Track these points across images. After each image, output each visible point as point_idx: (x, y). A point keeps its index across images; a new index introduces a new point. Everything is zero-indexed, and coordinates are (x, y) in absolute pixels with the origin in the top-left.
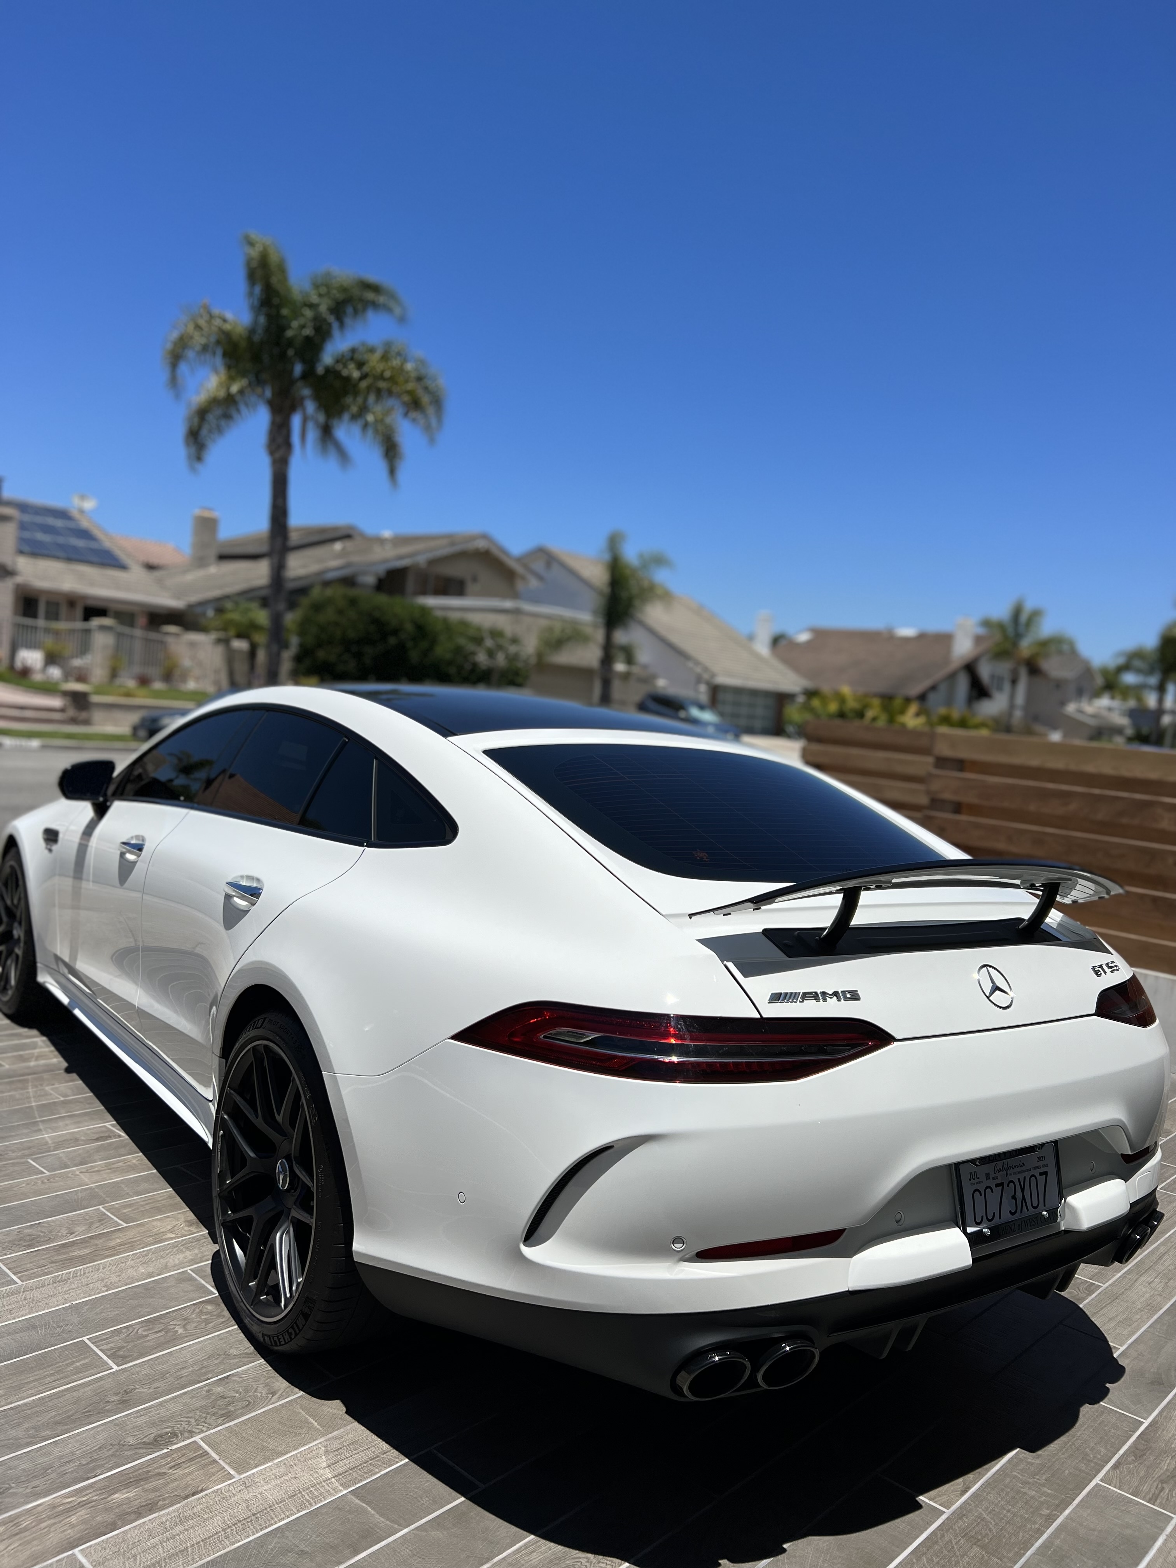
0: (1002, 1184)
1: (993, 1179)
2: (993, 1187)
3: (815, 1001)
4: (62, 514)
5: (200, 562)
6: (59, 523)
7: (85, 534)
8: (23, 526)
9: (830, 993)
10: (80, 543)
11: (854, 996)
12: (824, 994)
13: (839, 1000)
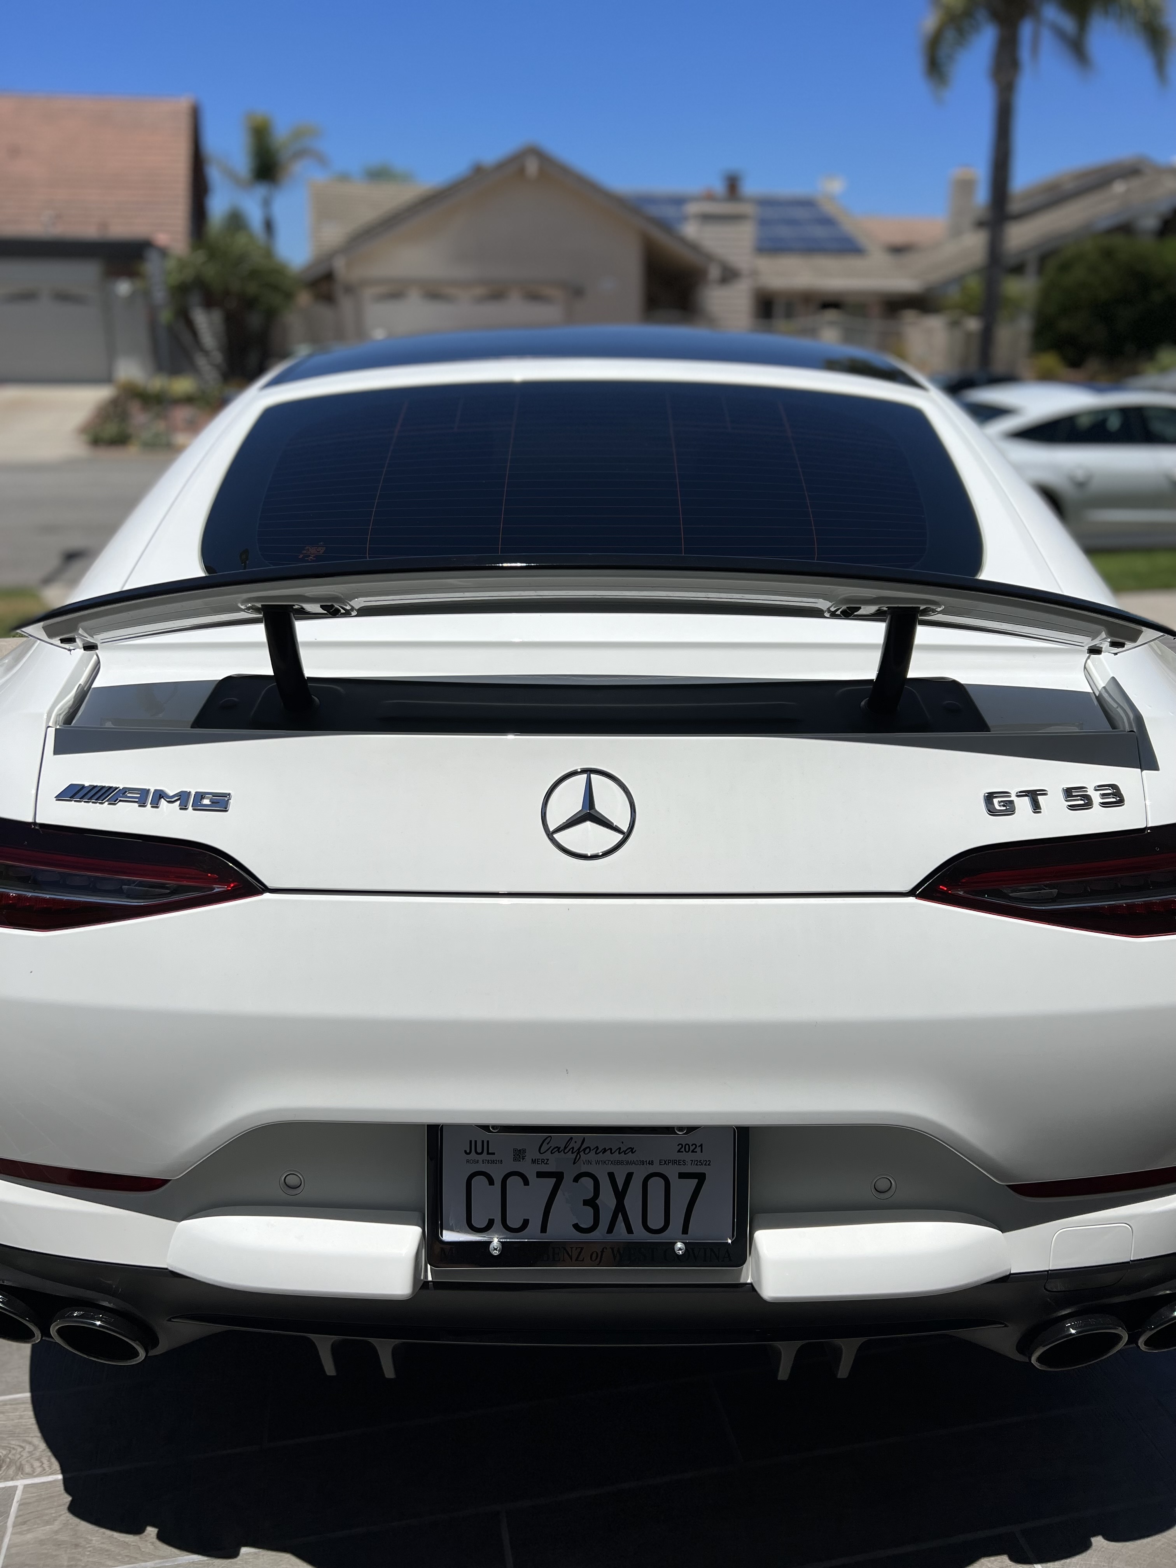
0: (559, 1177)
1: (533, 1161)
2: (532, 1177)
3: (136, 805)
4: (807, 203)
5: (956, 232)
6: (800, 213)
7: (827, 221)
8: (763, 223)
9: (171, 793)
10: (819, 232)
11: (220, 803)
12: (160, 795)
13: (183, 807)
